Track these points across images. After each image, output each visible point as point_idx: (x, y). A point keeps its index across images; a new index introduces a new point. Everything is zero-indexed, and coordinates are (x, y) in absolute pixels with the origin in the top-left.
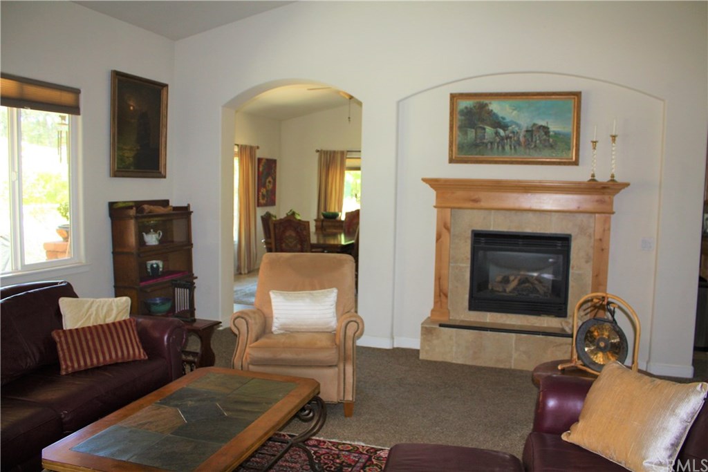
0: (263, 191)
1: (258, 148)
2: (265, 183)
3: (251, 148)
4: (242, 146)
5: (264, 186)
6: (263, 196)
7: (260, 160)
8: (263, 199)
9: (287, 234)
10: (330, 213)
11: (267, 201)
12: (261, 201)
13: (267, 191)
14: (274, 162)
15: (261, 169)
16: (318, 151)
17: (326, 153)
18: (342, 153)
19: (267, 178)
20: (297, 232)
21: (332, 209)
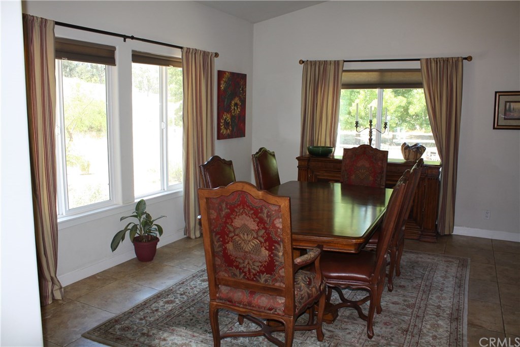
0: (227, 117)
1: (217, 55)
2: (229, 106)
3: (205, 54)
4: (188, 49)
5: (229, 111)
6: (227, 124)
7: (221, 74)
8: (226, 129)
9: (238, 222)
10: (317, 147)
11: (232, 131)
12: (223, 131)
13: (232, 117)
14: (244, 77)
15: (222, 87)
16: (302, 62)
17: (313, 64)
18: (337, 63)
19: (232, 99)
20: (261, 222)
21: (323, 141)
